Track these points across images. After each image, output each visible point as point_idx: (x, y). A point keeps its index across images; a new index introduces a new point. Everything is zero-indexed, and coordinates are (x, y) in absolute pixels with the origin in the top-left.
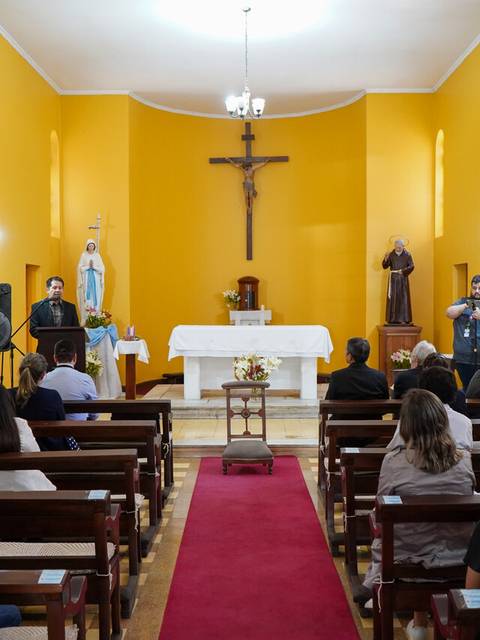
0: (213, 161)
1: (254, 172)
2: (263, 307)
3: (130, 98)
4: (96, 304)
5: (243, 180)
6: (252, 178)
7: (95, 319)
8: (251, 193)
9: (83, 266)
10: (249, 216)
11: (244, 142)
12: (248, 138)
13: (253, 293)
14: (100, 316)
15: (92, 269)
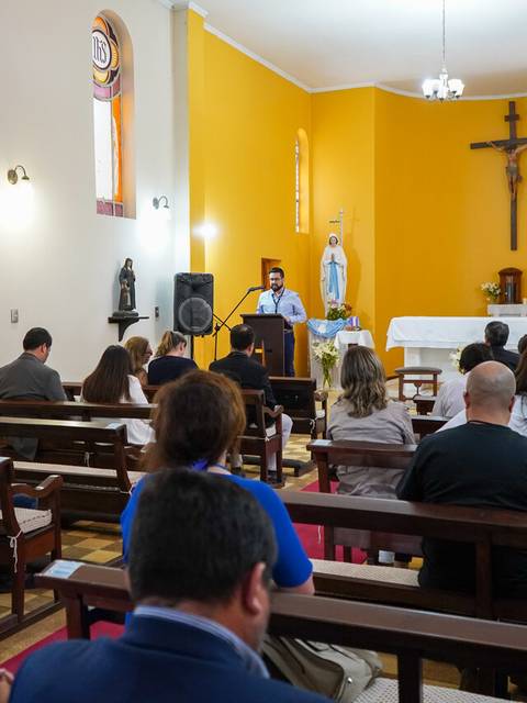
0: (474, 146)
1: (518, 155)
3: (378, 90)
4: (338, 297)
5: (506, 164)
6: (517, 161)
7: (335, 310)
8: (514, 177)
9: (325, 260)
10: (514, 203)
11: (508, 123)
12: (512, 118)
13: (515, 285)
14: (341, 308)
15: (333, 263)
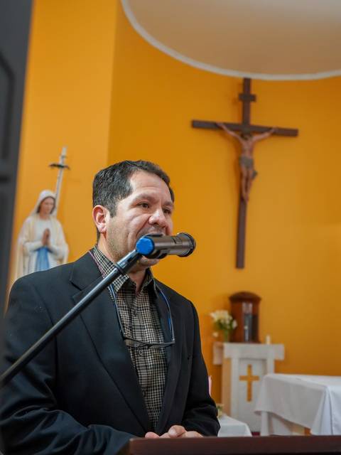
0: (197, 125)
2: (268, 339)
8: (251, 172)
9: (28, 241)
15: (46, 248)
